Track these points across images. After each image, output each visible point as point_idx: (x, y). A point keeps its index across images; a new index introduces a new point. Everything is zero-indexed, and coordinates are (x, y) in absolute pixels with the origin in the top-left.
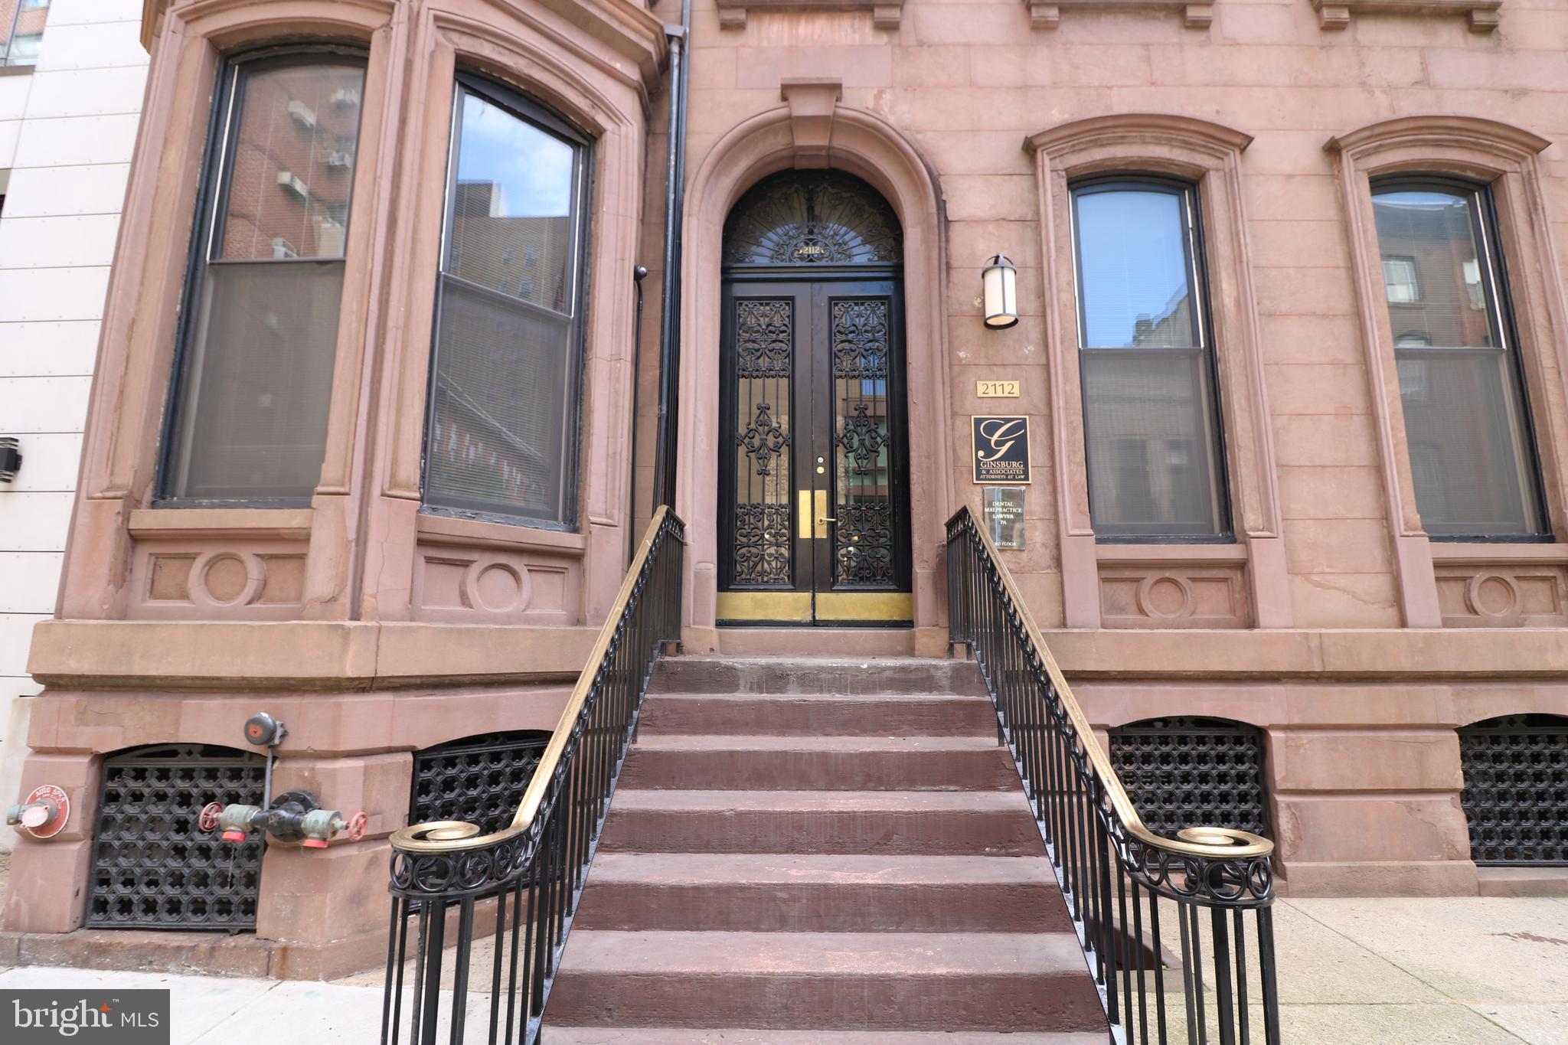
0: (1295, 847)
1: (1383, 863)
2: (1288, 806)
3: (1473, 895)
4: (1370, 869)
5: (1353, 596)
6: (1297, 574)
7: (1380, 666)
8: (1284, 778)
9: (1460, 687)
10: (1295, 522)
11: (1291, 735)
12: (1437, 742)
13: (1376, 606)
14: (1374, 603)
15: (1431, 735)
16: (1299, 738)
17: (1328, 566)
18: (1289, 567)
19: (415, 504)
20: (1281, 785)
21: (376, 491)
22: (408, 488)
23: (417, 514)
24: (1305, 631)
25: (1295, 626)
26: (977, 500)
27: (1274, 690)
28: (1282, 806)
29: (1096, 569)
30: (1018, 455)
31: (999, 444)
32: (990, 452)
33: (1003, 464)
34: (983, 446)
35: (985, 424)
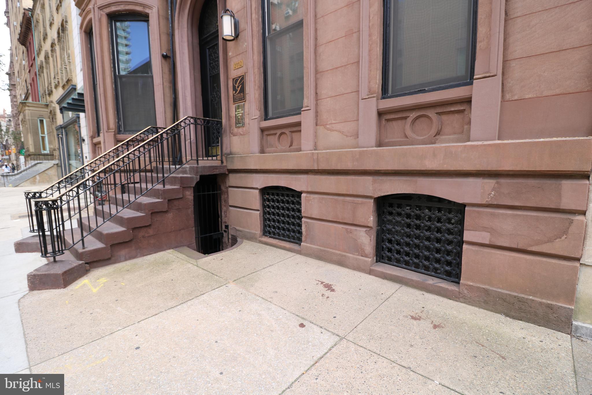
0: (306, 237)
1: (334, 251)
2: (305, 222)
3: (367, 273)
4: (328, 252)
5: (342, 134)
6: (321, 125)
7: (339, 167)
8: (304, 212)
9: (376, 178)
10: (323, 100)
11: (308, 195)
12: (362, 203)
13: (351, 138)
14: (351, 136)
15: (360, 200)
16: (310, 197)
17: (334, 120)
18: (318, 122)
19: (113, 133)
20: (303, 214)
21: (105, 131)
22: (112, 129)
23: (115, 135)
24: (313, 152)
25: (315, 150)
26: (234, 110)
27: (303, 177)
28: (303, 222)
29: (259, 131)
30: (243, 90)
31: (238, 87)
32: (236, 91)
33: (239, 95)
34: (234, 89)
35: (235, 80)
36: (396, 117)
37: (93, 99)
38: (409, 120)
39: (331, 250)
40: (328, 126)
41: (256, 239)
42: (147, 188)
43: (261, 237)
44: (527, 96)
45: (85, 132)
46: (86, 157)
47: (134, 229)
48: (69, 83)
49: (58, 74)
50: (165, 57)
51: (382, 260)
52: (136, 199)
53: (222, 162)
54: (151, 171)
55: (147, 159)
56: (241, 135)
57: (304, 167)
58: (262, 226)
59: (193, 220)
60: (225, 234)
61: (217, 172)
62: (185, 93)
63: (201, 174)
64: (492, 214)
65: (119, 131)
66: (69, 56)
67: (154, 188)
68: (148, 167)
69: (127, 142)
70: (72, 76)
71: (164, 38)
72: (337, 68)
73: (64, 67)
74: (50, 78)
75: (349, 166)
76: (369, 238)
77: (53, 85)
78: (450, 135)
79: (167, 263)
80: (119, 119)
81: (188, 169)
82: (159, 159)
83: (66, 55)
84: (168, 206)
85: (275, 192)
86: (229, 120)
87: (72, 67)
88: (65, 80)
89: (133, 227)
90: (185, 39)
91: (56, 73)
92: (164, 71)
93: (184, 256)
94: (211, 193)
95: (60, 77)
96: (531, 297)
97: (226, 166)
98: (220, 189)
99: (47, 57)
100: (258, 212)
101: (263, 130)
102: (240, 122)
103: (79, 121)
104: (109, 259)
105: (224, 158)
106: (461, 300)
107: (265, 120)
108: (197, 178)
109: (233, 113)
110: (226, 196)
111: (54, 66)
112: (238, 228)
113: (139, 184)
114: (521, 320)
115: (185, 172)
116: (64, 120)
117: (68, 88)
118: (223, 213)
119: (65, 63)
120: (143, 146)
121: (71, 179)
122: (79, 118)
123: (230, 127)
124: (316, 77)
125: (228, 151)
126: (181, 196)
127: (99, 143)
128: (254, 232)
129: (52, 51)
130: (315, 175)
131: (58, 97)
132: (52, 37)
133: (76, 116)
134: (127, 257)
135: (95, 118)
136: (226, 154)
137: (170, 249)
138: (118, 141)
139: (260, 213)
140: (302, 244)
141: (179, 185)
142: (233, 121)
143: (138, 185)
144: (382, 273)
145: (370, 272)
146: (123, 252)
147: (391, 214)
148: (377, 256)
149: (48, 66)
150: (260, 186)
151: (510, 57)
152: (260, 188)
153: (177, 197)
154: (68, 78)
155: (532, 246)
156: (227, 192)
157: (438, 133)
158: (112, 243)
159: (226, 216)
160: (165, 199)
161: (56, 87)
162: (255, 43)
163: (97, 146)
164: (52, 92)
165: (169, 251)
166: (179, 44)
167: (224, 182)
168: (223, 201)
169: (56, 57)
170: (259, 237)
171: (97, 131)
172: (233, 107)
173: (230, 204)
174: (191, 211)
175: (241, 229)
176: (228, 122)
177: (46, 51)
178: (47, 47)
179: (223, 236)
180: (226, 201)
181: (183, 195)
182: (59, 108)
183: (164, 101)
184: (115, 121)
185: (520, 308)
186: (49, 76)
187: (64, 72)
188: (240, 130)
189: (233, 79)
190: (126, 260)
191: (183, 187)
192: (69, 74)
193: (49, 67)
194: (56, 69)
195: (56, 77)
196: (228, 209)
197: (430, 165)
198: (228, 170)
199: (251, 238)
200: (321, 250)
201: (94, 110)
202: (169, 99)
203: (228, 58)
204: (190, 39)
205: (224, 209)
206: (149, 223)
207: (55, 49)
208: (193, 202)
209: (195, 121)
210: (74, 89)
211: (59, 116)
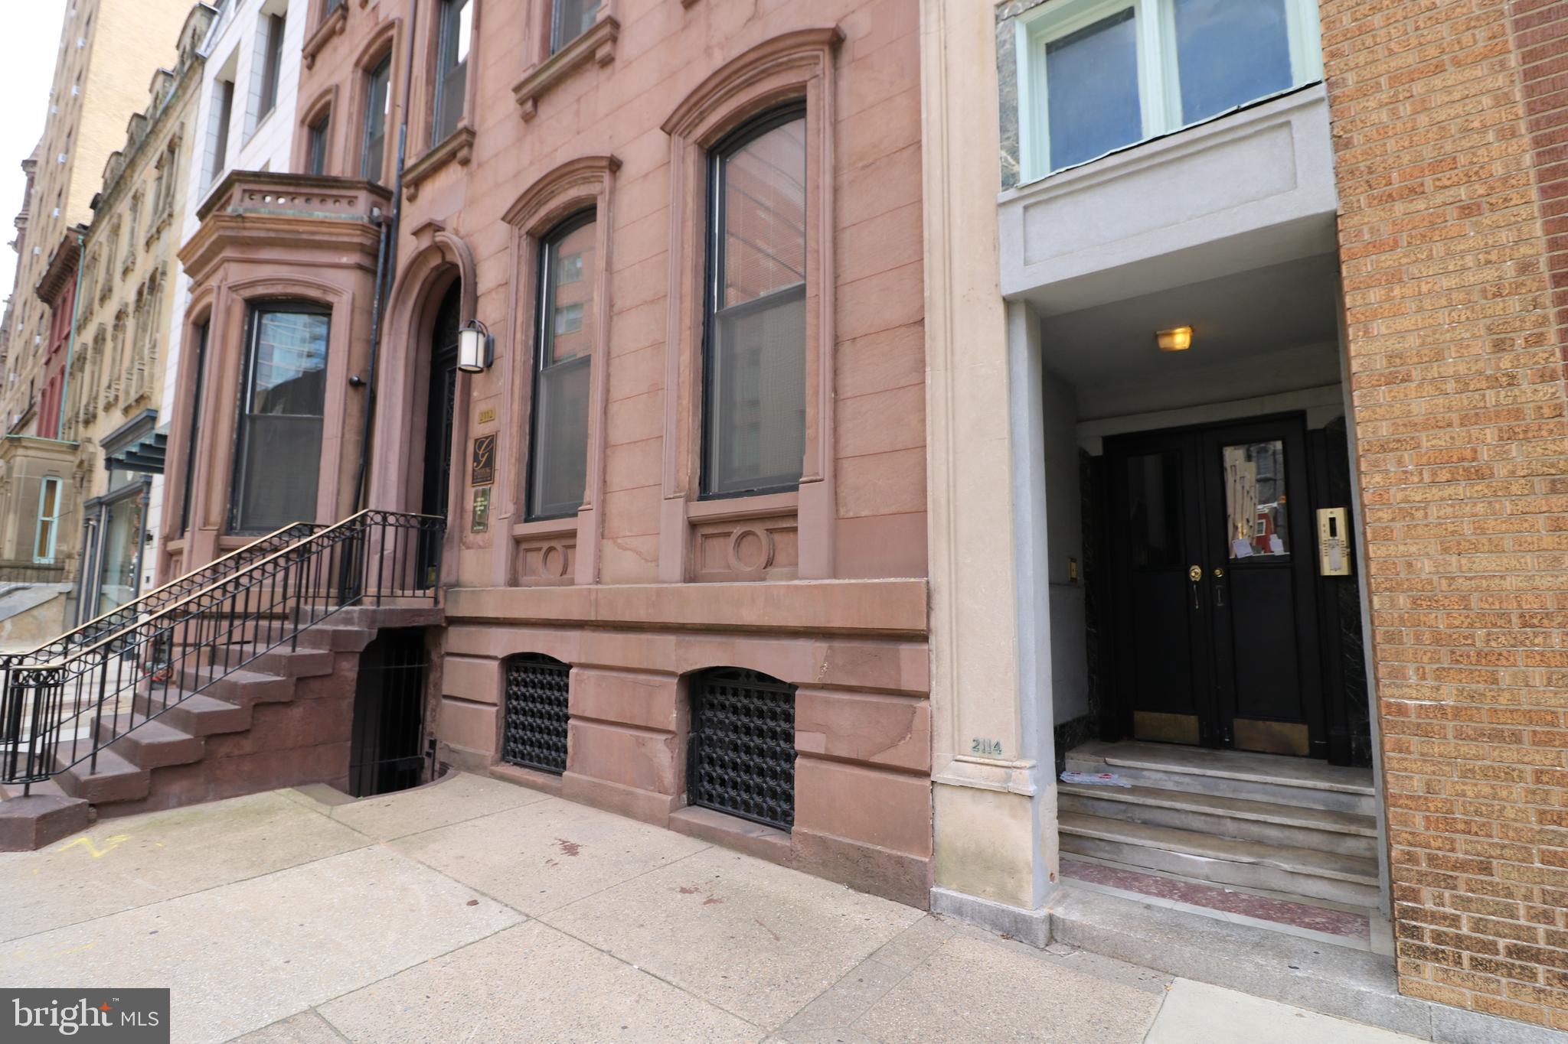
0: (573, 759)
1: (616, 785)
2: (573, 727)
3: (664, 827)
5: (640, 555)
6: (609, 538)
7: (629, 617)
8: (573, 705)
9: (680, 637)
10: (613, 493)
11: (581, 671)
12: (660, 686)
16: (583, 674)
17: (629, 531)
18: (606, 532)
19: (215, 533)
20: (571, 711)
21: (197, 529)
22: (214, 525)
23: (218, 537)
24: (591, 587)
25: (597, 583)
26: (472, 498)
27: (574, 635)
28: (569, 727)
29: (511, 543)
30: (490, 463)
31: (483, 456)
32: (479, 462)
33: (483, 471)
34: (476, 459)
35: (479, 443)
36: (716, 532)
37: (186, 457)
38: (733, 538)
39: (609, 783)
40: (619, 541)
41: (485, 768)
42: (254, 653)
43: (495, 763)
44: (863, 514)
45: (155, 520)
46: (148, 579)
47: (209, 738)
48: (143, 403)
49: (119, 379)
50: (355, 385)
51: (699, 801)
52: (226, 674)
53: (436, 601)
54: (283, 617)
55: (279, 590)
56: (480, 547)
57: (575, 615)
58: (502, 741)
59: (351, 723)
60: (427, 762)
61: (420, 622)
62: (386, 457)
63: (381, 625)
64: (827, 702)
65: (228, 527)
66: (154, 346)
67: (270, 652)
68: (278, 609)
69: (239, 554)
70: (151, 388)
71: (359, 349)
72: (635, 442)
73: (137, 366)
74: (98, 386)
75: (642, 615)
76: (669, 755)
77: (101, 403)
78: (784, 566)
79: (269, 811)
80: (233, 502)
81: (356, 615)
82: (307, 592)
83: (147, 341)
84: (296, 691)
85: (529, 665)
86: (462, 517)
87: (157, 370)
88: (133, 396)
89: (209, 733)
90: (401, 353)
91: (116, 376)
92: (348, 411)
93: (310, 799)
94: (405, 666)
95: (122, 387)
96: (879, 848)
97: (443, 610)
98: (429, 660)
99: (99, 339)
100: (494, 709)
101: (518, 541)
102: (480, 522)
103: (148, 492)
104: (143, 800)
105: (441, 593)
106: (795, 863)
107: (526, 521)
108: (370, 634)
109: (469, 504)
110: (438, 674)
111: (114, 360)
112: (452, 746)
113: (252, 645)
114: (868, 892)
115: (349, 621)
116: (113, 485)
117: (137, 414)
118: (428, 713)
119: (142, 358)
120: (275, 561)
121: (97, 629)
122: (149, 484)
123: (462, 530)
124: (604, 452)
125: (452, 579)
126: (329, 671)
127: (180, 552)
128: (483, 752)
129: (116, 327)
130: (594, 631)
131: (108, 432)
132: (122, 298)
133: (142, 480)
134: (184, 798)
135: (183, 497)
136: (445, 585)
137: (284, 786)
138: (220, 550)
139: (498, 711)
140: (565, 773)
141: (328, 647)
142: (469, 518)
143: (249, 648)
144: (688, 823)
145: (669, 825)
146: (177, 787)
147: (712, 706)
148: (689, 792)
149: (98, 359)
150: (501, 653)
151: (842, 454)
152: (500, 656)
153: (320, 673)
154: (141, 393)
155: (874, 754)
156: (441, 666)
157: (770, 563)
158: (155, 764)
159: (434, 721)
160: (290, 675)
161: (108, 407)
162: (517, 382)
163: (174, 558)
164: (95, 416)
165: (283, 791)
166: (387, 362)
167: (438, 644)
168: (431, 686)
169: (123, 341)
170: (492, 765)
171: (181, 524)
172: (470, 492)
173: (445, 692)
174: (347, 704)
175: (458, 747)
176: (458, 521)
177: (101, 324)
178: (105, 315)
179: (422, 767)
180: (438, 686)
181: (334, 669)
182: (104, 457)
183: (340, 471)
184: (225, 506)
185: (867, 870)
186: (95, 379)
187: (135, 377)
188: (479, 538)
189: (476, 440)
190: (180, 804)
191: (336, 653)
192: (146, 384)
193: (102, 361)
194: (117, 368)
195: (114, 386)
196: (438, 703)
197: (749, 616)
198: (446, 617)
199: (473, 767)
200: (596, 785)
201: (184, 480)
202: (351, 466)
203: (472, 400)
204: (412, 354)
205: (432, 702)
206: (247, 727)
207: (124, 326)
208: (354, 684)
209: (385, 519)
210: (152, 418)
211: (100, 474)
